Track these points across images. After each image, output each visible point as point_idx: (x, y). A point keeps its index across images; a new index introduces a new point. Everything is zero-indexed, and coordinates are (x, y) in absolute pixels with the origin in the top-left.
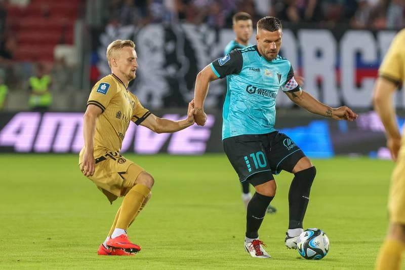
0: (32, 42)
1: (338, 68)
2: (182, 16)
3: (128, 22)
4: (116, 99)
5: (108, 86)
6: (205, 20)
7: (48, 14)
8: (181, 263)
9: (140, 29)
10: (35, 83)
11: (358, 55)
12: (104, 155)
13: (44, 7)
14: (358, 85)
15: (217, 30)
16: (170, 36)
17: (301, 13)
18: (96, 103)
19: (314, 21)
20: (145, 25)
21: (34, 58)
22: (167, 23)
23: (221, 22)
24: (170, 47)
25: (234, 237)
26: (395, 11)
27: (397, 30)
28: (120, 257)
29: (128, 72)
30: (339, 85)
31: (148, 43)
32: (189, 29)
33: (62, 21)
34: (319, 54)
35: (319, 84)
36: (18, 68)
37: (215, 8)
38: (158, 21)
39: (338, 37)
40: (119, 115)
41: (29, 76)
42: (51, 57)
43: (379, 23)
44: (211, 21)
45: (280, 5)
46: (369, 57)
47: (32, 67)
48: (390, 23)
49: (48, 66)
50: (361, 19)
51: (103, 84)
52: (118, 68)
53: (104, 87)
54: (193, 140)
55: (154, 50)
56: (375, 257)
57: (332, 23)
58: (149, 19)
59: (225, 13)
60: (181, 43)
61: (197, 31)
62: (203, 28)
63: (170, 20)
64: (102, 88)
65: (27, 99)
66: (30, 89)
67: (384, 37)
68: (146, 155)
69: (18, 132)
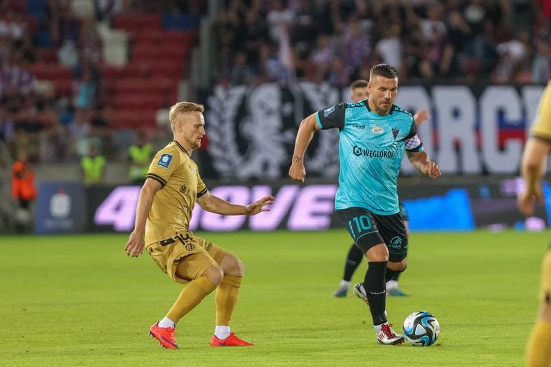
0: (131, 107)
1: (478, 129)
2: (300, 74)
3: (240, 82)
4: (179, 172)
5: (170, 157)
6: (326, 77)
7: (149, 75)
8: (305, 353)
9: (254, 89)
10: (136, 153)
11: (501, 114)
12: (173, 237)
13: (144, 66)
14: (502, 148)
15: (340, 88)
16: (287, 96)
17: (436, 67)
18: (155, 177)
19: (449, 77)
20: (258, 85)
21: (135, 125)
22: (283, 82)
23: (344, 79)
24: (288, 109)
25: (364, 323)
26: (540, 64)
27: (543, 84)
28: (236, 348)
29: (194, 139)
30: (479, 148)
31: (262, 105)
32: (309, 89)
33: (165, 82)
34: (456, 113)
35: (457, 147)
36: (117, 136)
37: (338, 64)
38: (273, 80)
39: (477, 94)
40: (183, 189)
41: (128, 145)
42: (153, 123)
43: (524, 77)
44: (333, 78)
45: (411, 60)
46: (513, 115)
47: (132, 135)
48: (536, 77)
49: (150, 133)
50: (503, 74)
51: (165, 155)
52: (183, 134)
53: (166, 159)
54: (315, 214)
55: (269, 113)
56: (526, 342)
57: (470, 79)
58: (263, 77)
59: (348, 70)
60: (299, 104)
61: (318, 90)
62: (325, 87)
63: (286, 78)
64: (164, 160)
65: (127, 171)
66: (130, 161)
67: (529, 93)
68: (263, 232)
69: (118, 208)
